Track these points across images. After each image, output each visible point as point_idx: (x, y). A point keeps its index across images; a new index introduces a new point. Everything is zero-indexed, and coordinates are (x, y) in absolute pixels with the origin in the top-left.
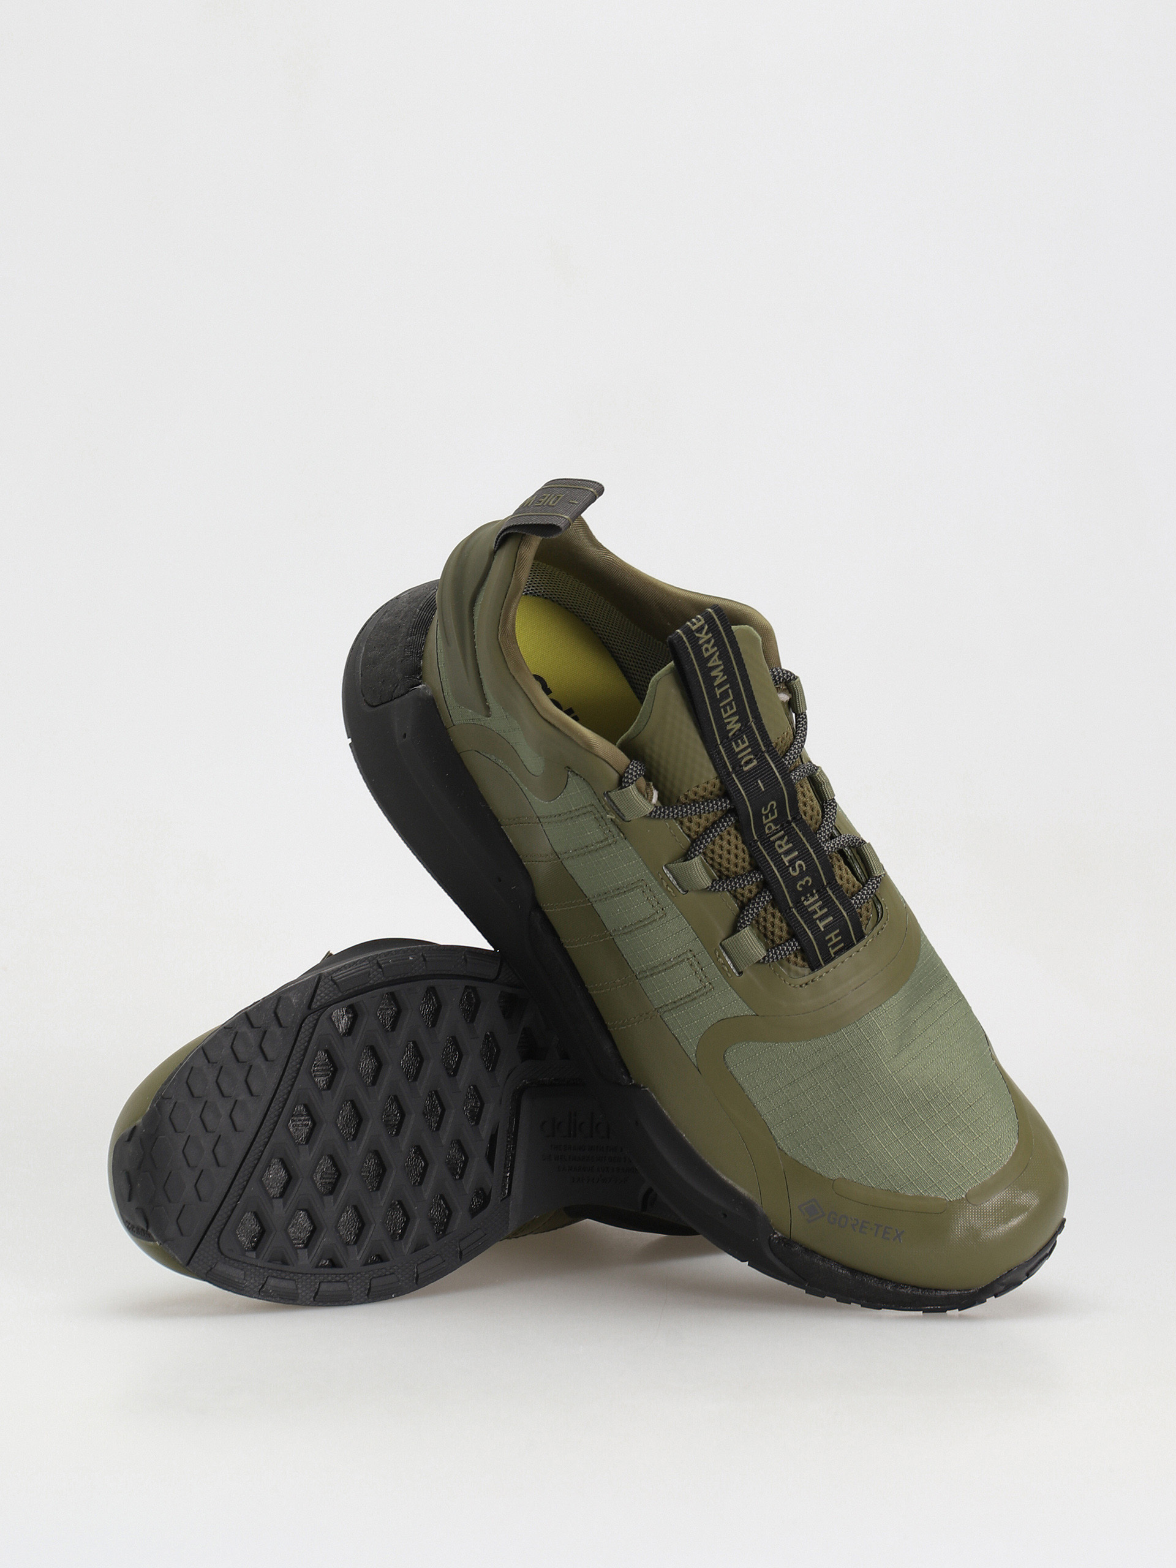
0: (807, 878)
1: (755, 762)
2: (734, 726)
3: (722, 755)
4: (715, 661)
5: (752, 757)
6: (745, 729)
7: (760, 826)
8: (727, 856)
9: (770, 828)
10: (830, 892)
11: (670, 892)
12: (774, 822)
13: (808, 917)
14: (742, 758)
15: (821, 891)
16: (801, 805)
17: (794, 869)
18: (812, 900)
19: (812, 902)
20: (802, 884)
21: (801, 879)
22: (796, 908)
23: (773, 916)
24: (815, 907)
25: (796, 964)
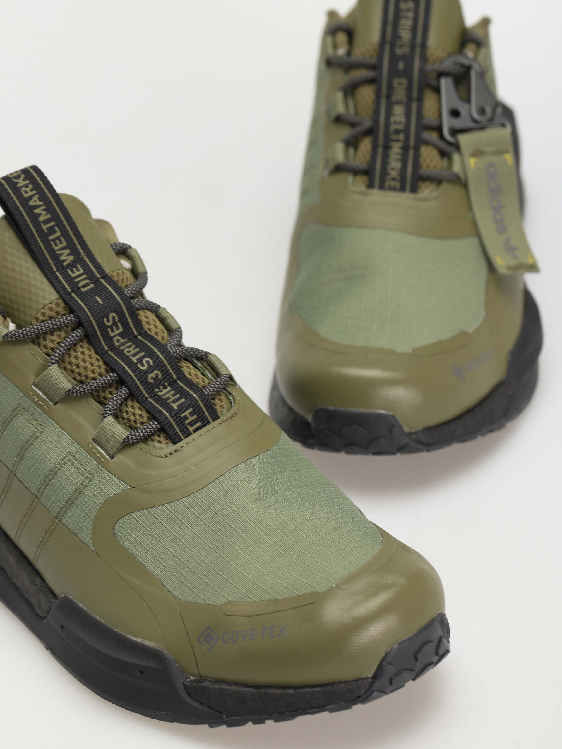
0: (156, 372)
1: (92, 286)
2: (67, 257)
3: (60, 280)
4: (35, 201)
5: (88, 281)
6: (78, 260)
7: (109, 340)
8: (84, 365)
9: (118, 341)
10: (181, 384)
11: (41, 405)
12: (121, 335)
13: (164, 403)
14: (80, 281)
15: (173, 384)
16: (144, 324)
17: (143, 365)
18: (165, 391)
19: (166, 392)
20: (152, 377)
21: (151, 372)
22: (151, 397)
23: (133, 407)
24: (169, 395)
25: (159, 442)
